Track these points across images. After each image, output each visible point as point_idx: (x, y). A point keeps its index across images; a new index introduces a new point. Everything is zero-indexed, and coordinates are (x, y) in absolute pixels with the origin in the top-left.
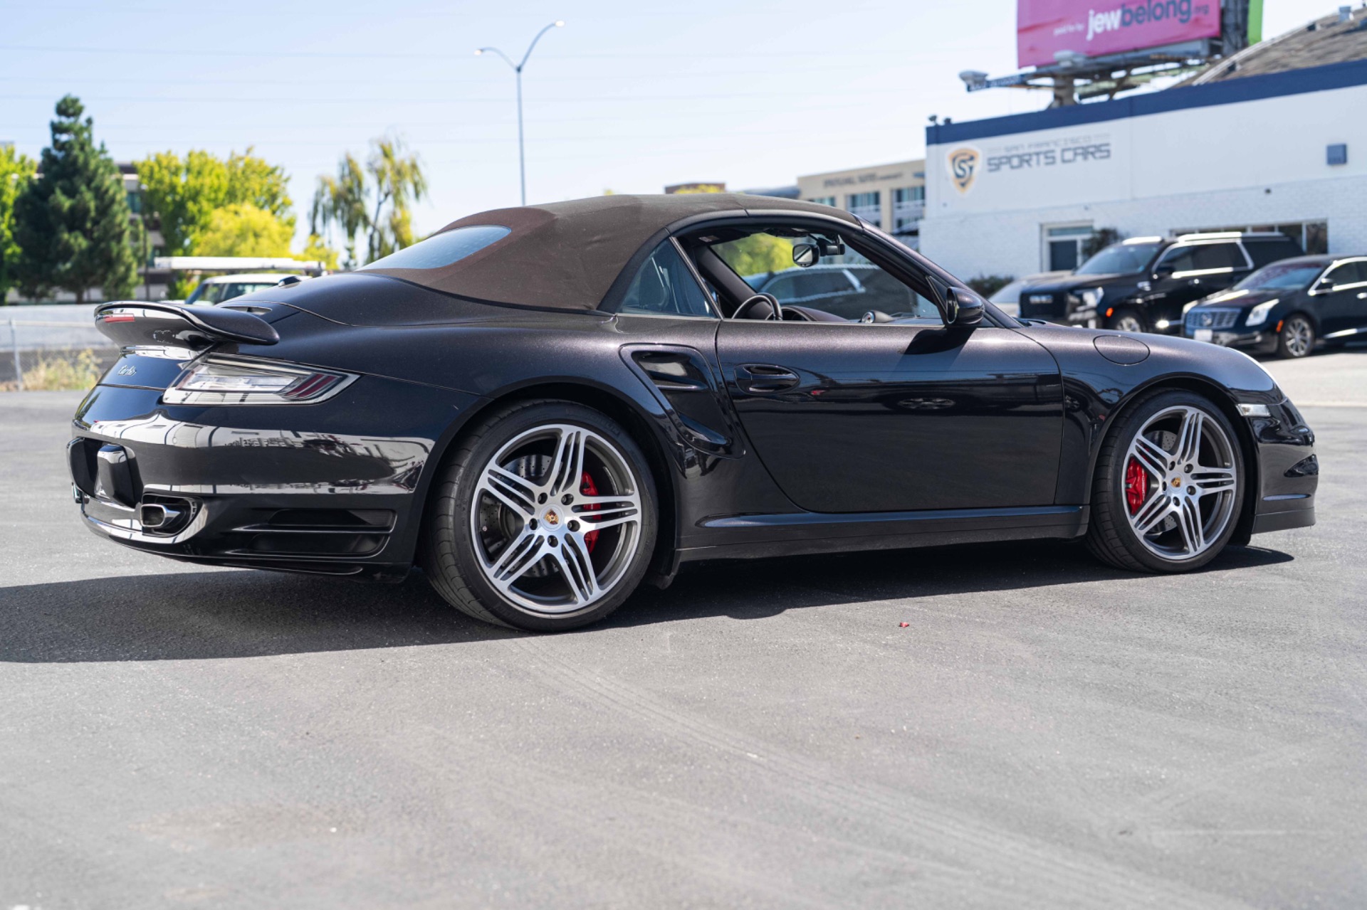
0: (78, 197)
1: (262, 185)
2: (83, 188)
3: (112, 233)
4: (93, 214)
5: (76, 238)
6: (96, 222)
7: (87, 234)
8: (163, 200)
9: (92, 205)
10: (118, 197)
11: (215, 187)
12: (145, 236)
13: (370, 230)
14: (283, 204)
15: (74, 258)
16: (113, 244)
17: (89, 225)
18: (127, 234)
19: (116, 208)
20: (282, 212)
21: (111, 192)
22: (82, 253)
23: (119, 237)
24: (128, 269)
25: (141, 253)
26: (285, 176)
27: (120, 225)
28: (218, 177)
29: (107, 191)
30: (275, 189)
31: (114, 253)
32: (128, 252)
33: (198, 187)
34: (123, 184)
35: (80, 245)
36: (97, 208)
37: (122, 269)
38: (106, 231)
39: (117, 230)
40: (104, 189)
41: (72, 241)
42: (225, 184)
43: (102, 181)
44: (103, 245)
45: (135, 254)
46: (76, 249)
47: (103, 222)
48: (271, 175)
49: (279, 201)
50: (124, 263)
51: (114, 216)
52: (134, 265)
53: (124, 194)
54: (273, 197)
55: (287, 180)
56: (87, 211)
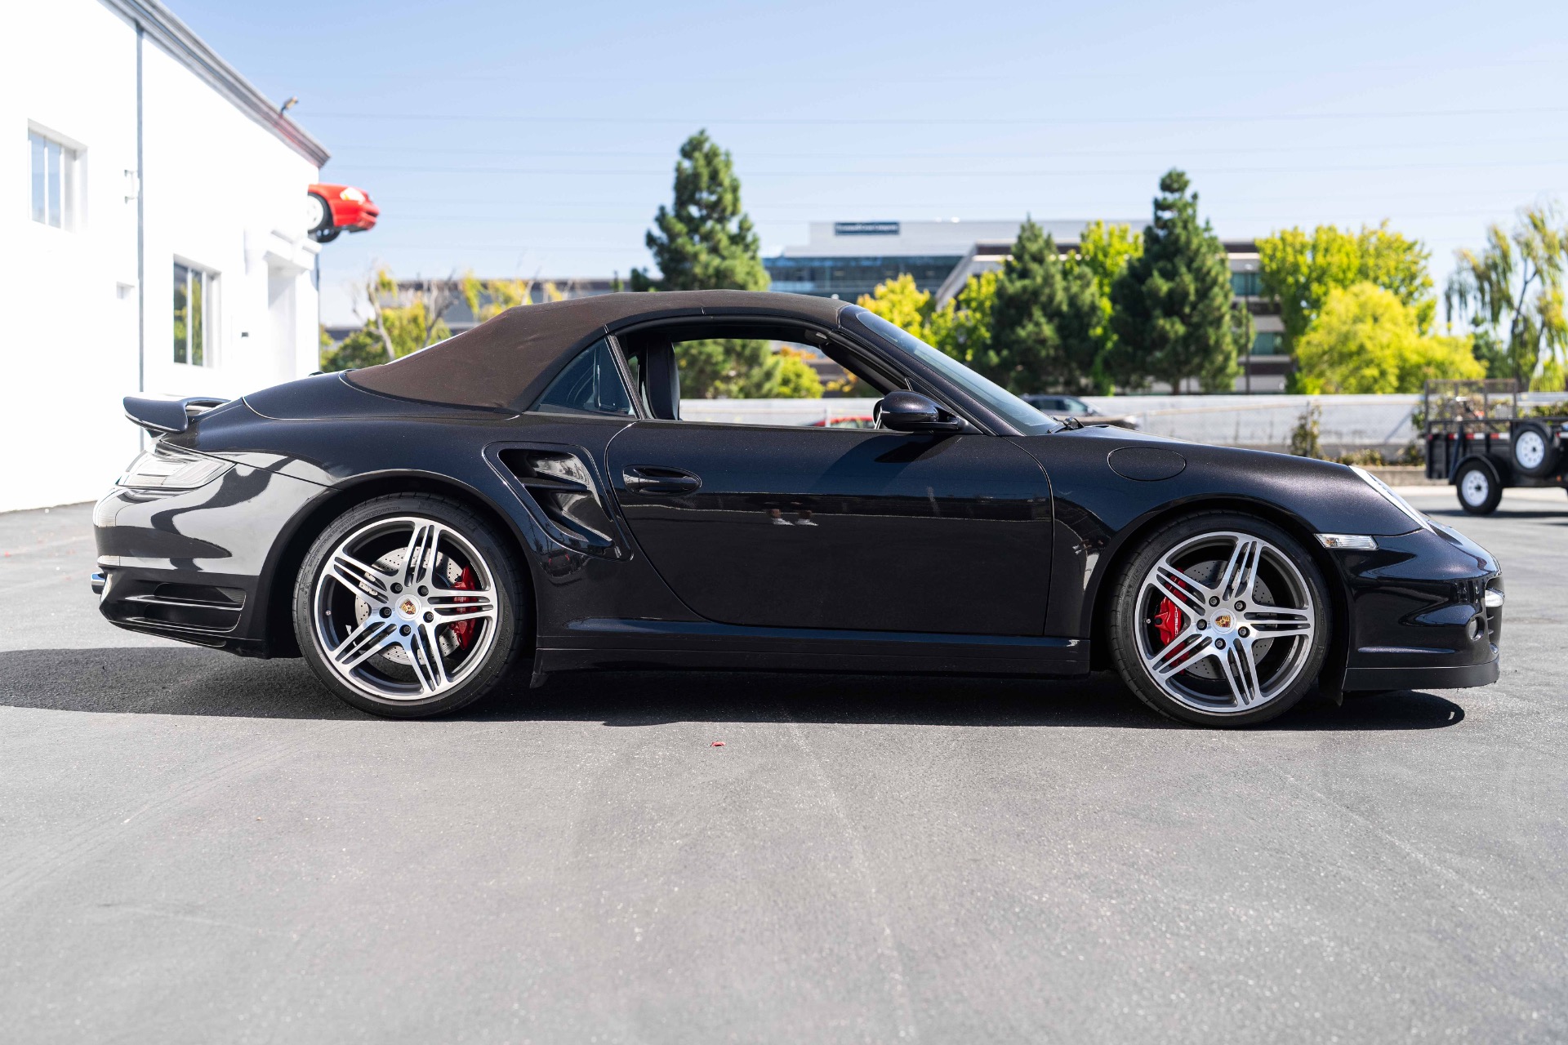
0: (1177, 279)
1: (1398, 262)
2: (1183, 270)
3: (1210, 318)
4: (1192, 297)
5: (1173, 325)
6: (1194, 307)
7: (1185, 320)
8: (1284, 281)
9: (1192, 288)
10: (1221, 279)
11: (1345, 266)
12: (1248, 321)
13: (1513, 314)
14: (1423, 285)
15: (1168, 347)
16: (1211, 331)
17: (1187, 310)
18: (1227, 318)
19: (1216, 290)
20: (1422, 295)
21: (1213, 273)
22: (1177, 340)
23: (1218, 322)
24: (1227, 358)
25: (1243, 341)
26: (1425, 251)
27: (1219, 308)
28: (1348, 255)
29: (1208, 272)
30: (1414, 268)
31: (1212, 341)
32: (1228, 339)
33: (1325, 266)
34: (1228, 264)
35: (1176, 332)
36: (1197, 291)
37: (1220, 358)
38: (1204, 316)
39: (1217, 314)
40: (1205, 269)
41: (1168, 327)
42: (1356, 263)
43: (1203, 262)
44: (1201, 331)
45: (1236, 342)
46: (1172, 335)
47: (1200, 306)
48: (1408, 252)
49: (1417, 282)
50: (1222, 352)
51: (1213, 299)
52: (1234, 354)
53: (1228, 275)
54: (1413, 277)
55: (1426, 258)
56: (1186, 294)
